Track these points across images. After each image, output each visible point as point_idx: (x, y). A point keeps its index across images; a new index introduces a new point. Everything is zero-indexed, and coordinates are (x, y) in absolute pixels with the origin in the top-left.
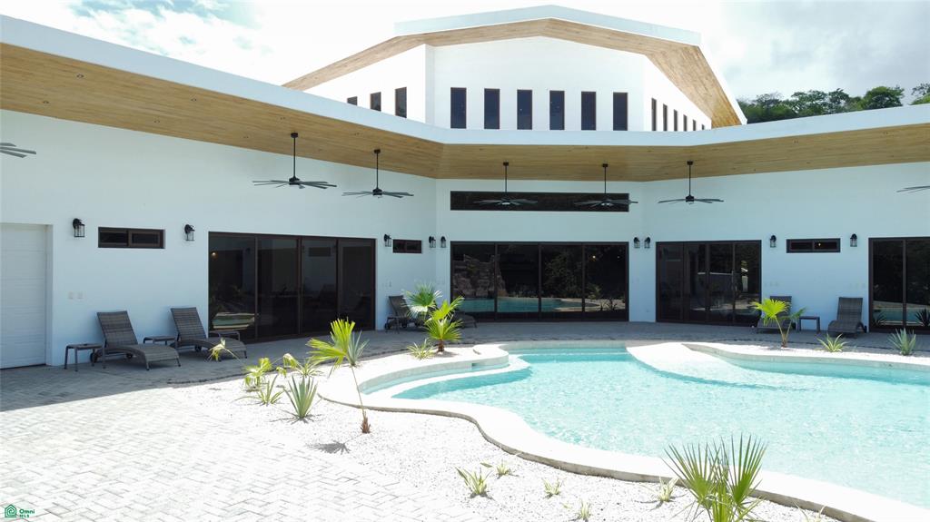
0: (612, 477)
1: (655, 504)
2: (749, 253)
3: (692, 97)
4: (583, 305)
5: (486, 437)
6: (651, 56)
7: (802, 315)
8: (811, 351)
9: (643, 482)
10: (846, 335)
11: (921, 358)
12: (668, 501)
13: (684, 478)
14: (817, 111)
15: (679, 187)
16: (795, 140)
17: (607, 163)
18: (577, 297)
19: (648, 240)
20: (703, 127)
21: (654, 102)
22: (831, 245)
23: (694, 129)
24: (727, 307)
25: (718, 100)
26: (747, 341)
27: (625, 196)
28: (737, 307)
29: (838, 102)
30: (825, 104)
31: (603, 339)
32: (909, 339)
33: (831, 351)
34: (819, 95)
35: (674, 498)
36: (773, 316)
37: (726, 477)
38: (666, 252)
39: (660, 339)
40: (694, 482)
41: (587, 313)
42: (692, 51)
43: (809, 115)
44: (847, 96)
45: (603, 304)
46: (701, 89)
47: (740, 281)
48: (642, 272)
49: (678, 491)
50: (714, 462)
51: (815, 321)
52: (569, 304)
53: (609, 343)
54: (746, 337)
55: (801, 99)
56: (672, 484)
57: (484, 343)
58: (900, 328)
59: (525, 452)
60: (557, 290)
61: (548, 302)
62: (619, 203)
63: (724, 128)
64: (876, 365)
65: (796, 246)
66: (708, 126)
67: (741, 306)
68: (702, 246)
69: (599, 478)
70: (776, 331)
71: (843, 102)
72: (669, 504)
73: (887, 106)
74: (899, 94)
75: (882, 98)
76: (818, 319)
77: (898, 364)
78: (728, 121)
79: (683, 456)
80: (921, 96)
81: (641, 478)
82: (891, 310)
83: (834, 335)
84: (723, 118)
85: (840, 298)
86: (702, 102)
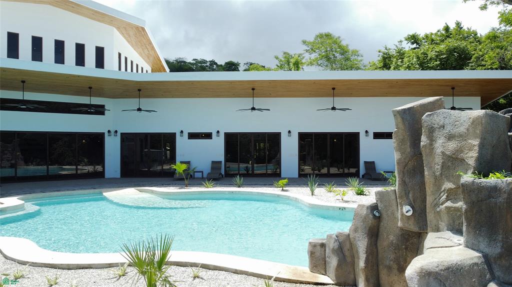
0: (91, 268)
1: (116, 279)
2: (170, 139)
3: (141, 55)
4: (77, 169)
5: (6, 257)
6: (118, 28)
7: (195, 170)
8: (199, 188)
9: (110, 267)
10: (215, 179)
11: (245, 188)
12: (124, 275)
13: (132, 261)
14: (203, 69)
15: (133, 103)
16: (192, 83)
17: (91, 87)
18: (73, 165)
19: (116, 132)
20: (147, 72)
21: (120, 55)
22: (208, 136)
23: (142, 72)
24: (159, 168)
25: (154, 58)
26: (168, 185)
27: (103, 106)
28: (164, 168)
29: (212, 66)
30: (207, 66)
31: (88, 189)
32: (240, 180)
33: (208, 187)
34: (204, 62)
35: (127, 273)
36: (181, 171)
37: (154, 257)
38: (127, 139)
39: (122, 187)
40: (137, 263)
41: (79, 174)
42: (140, 30)
43: (199, 71)
44: (217, 63)
45: (90, 168)
46: (146, 51)
47: (166, 154)
48: (113, 149)
49: (129, 269)
50: (148, 249)
51: (201, 173)
52: (68, 169)
53: (92, 191)
54: (169, 183)
55: (196, 62)
56: (126, 265)
57: (7, 196)
58: (236, 175)
59: (34, 261)
60: (60, 162)
61: (54, 169)
62: (99, 110)
63: (158, 73)
64: (227, 193)
65: (192, 136)
66: (150, 71)
67: (166, 167)
68: (146, 135)
69: (83, 270)
70: (182, 179)
71: (215, 66)
72: (124, 277)
73: (233, 71)
74: (238, 65)
75: (231, 67)
76: (202, 172)
77: (236, 192)
78: (160, 70)
79: (131, 250)
80: (247, 67)
81: (109, 266)
82: (234, 166)
83: (209, 180)
84: (157, 68)
85: (212, 162)
86: (147, 58)
